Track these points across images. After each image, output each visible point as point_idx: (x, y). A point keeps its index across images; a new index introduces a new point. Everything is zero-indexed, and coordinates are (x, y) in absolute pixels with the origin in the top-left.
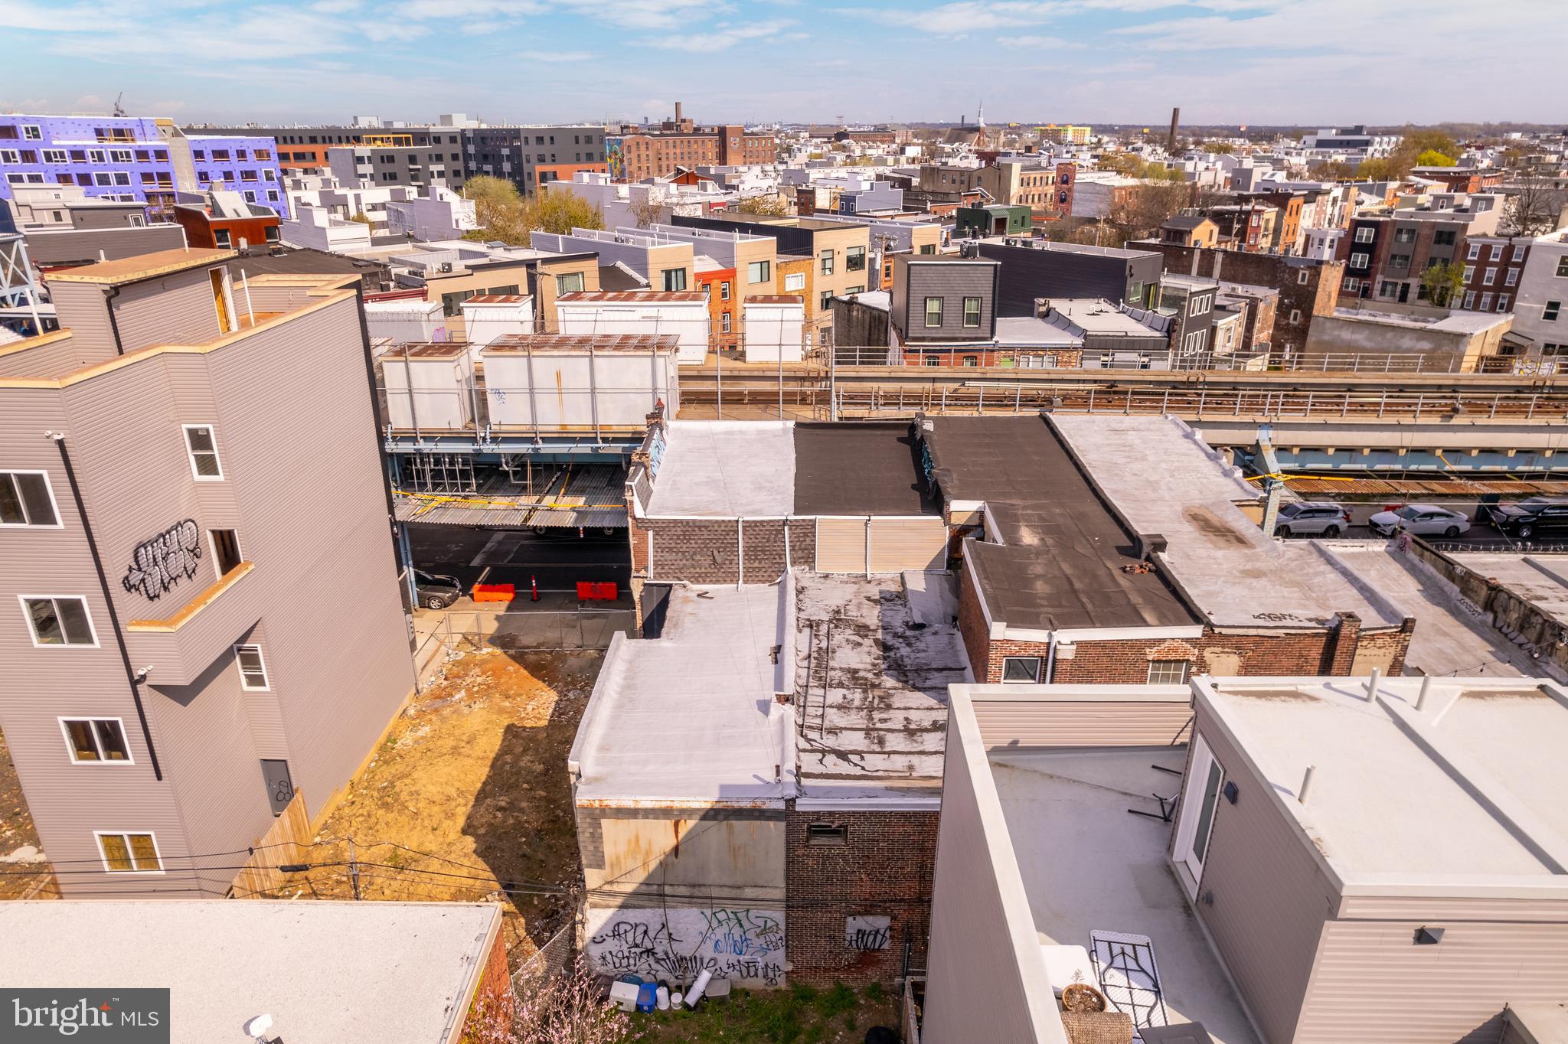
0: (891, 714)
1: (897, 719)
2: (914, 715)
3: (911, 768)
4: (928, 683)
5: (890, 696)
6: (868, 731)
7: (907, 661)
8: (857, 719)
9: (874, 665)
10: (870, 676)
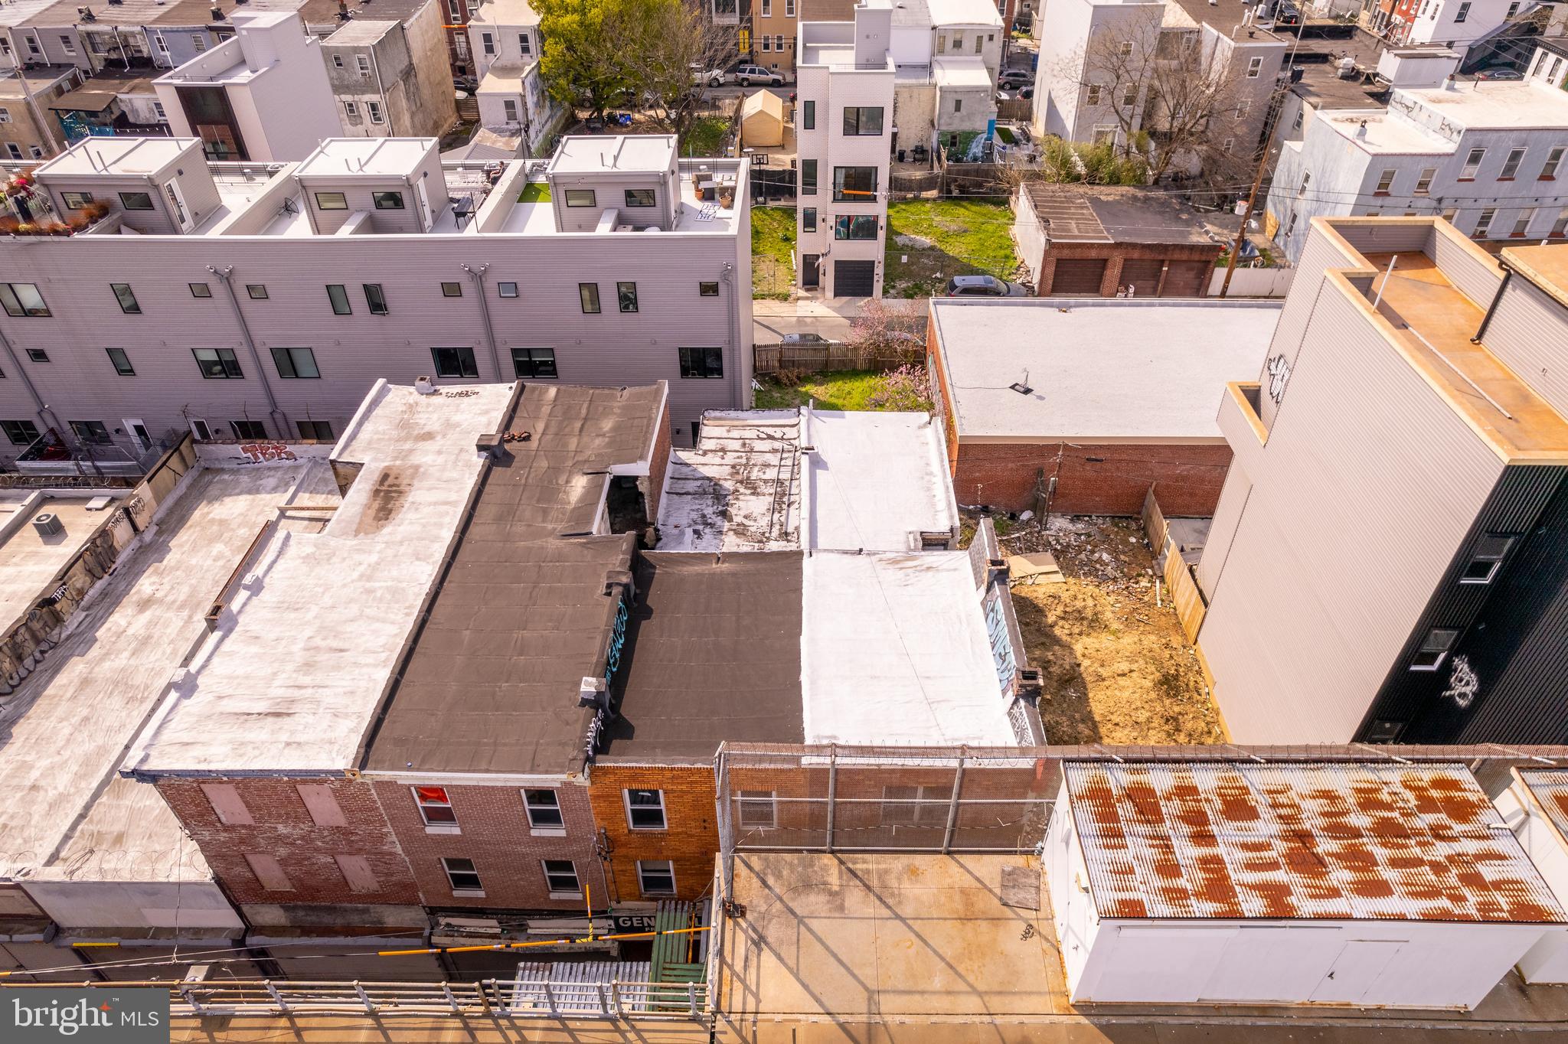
0: (732, 462)
1: (730, 458)
2: (718, 460)
3: (729, 431)
4: (699, 483)
5: (732, 475)
6: (752, 451)
7: (710, 502)
8: (756, 458)
9: (737, 499)
10: (742, 490)
